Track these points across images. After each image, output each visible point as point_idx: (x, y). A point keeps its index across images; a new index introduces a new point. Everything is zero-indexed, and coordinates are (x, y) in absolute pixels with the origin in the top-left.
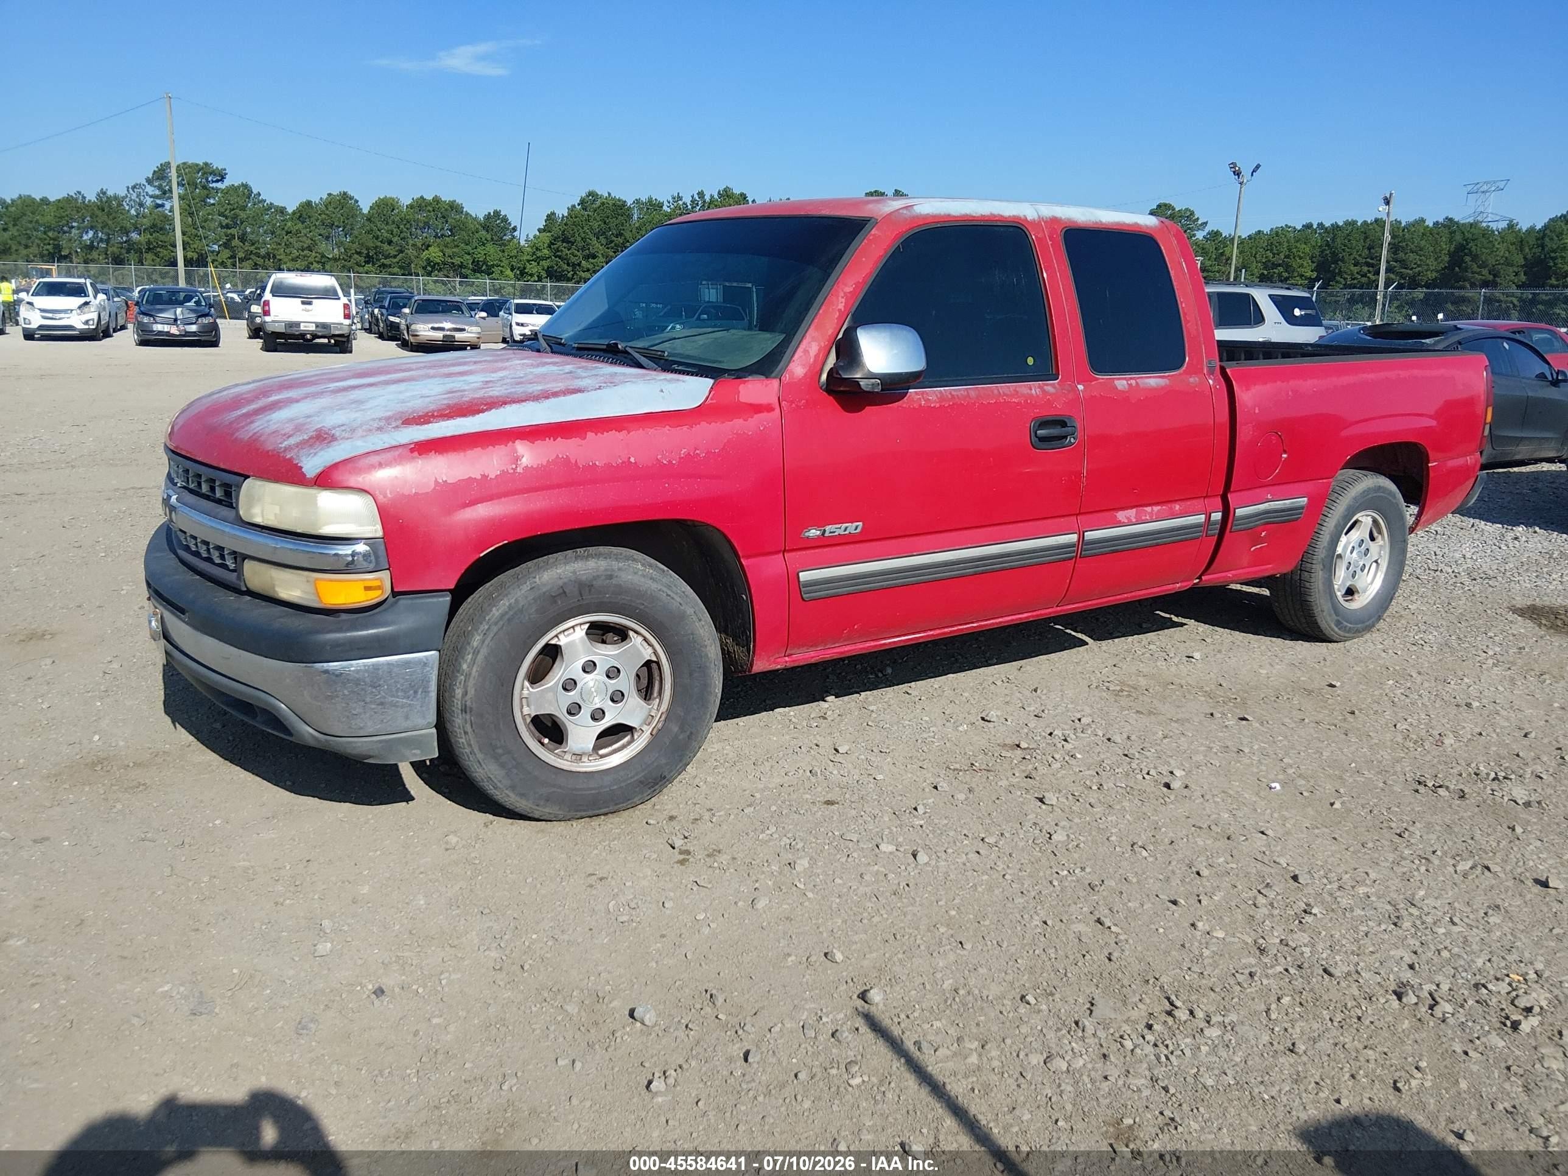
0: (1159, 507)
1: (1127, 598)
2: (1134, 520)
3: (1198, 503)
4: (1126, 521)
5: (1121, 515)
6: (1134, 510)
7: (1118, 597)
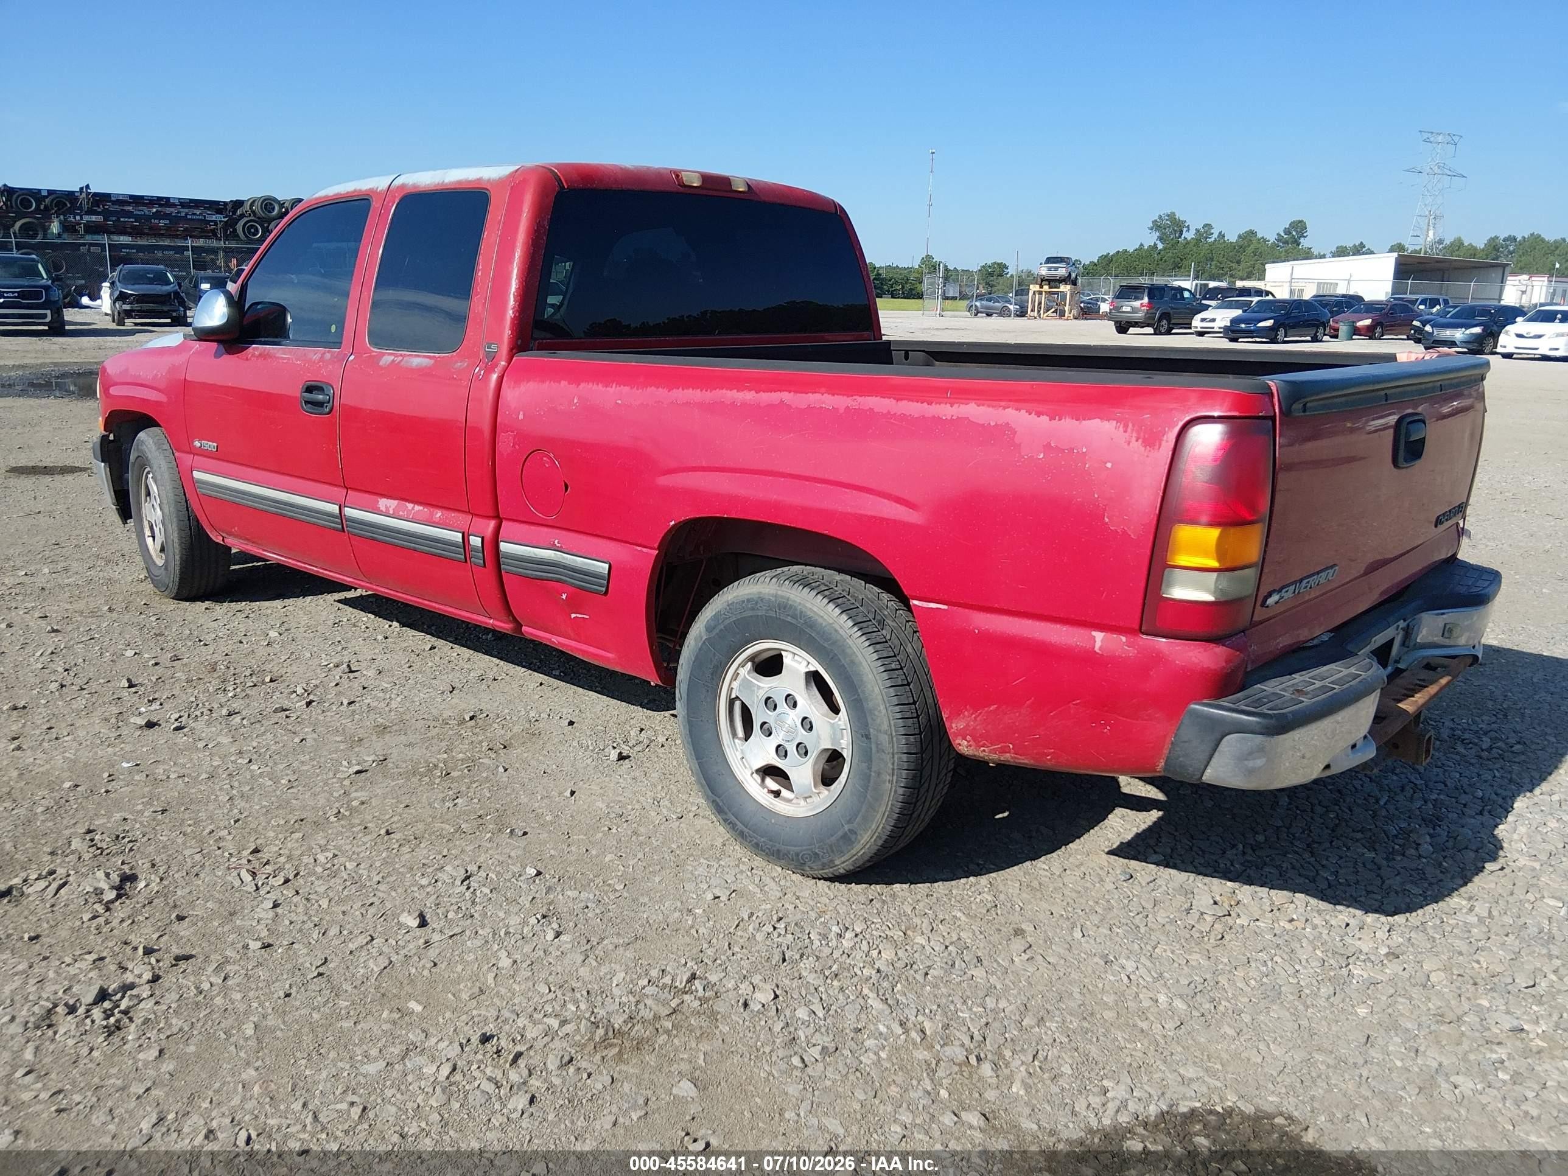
0: (421, 508)
1: (435, 608)
2: (391, 512)
3: (463, 519)
4: (384, 510)
5: (384, 503)
6: (396, 502)
7: (426, 602)
